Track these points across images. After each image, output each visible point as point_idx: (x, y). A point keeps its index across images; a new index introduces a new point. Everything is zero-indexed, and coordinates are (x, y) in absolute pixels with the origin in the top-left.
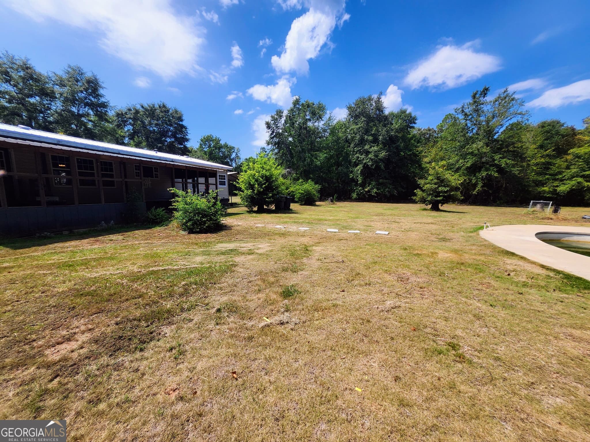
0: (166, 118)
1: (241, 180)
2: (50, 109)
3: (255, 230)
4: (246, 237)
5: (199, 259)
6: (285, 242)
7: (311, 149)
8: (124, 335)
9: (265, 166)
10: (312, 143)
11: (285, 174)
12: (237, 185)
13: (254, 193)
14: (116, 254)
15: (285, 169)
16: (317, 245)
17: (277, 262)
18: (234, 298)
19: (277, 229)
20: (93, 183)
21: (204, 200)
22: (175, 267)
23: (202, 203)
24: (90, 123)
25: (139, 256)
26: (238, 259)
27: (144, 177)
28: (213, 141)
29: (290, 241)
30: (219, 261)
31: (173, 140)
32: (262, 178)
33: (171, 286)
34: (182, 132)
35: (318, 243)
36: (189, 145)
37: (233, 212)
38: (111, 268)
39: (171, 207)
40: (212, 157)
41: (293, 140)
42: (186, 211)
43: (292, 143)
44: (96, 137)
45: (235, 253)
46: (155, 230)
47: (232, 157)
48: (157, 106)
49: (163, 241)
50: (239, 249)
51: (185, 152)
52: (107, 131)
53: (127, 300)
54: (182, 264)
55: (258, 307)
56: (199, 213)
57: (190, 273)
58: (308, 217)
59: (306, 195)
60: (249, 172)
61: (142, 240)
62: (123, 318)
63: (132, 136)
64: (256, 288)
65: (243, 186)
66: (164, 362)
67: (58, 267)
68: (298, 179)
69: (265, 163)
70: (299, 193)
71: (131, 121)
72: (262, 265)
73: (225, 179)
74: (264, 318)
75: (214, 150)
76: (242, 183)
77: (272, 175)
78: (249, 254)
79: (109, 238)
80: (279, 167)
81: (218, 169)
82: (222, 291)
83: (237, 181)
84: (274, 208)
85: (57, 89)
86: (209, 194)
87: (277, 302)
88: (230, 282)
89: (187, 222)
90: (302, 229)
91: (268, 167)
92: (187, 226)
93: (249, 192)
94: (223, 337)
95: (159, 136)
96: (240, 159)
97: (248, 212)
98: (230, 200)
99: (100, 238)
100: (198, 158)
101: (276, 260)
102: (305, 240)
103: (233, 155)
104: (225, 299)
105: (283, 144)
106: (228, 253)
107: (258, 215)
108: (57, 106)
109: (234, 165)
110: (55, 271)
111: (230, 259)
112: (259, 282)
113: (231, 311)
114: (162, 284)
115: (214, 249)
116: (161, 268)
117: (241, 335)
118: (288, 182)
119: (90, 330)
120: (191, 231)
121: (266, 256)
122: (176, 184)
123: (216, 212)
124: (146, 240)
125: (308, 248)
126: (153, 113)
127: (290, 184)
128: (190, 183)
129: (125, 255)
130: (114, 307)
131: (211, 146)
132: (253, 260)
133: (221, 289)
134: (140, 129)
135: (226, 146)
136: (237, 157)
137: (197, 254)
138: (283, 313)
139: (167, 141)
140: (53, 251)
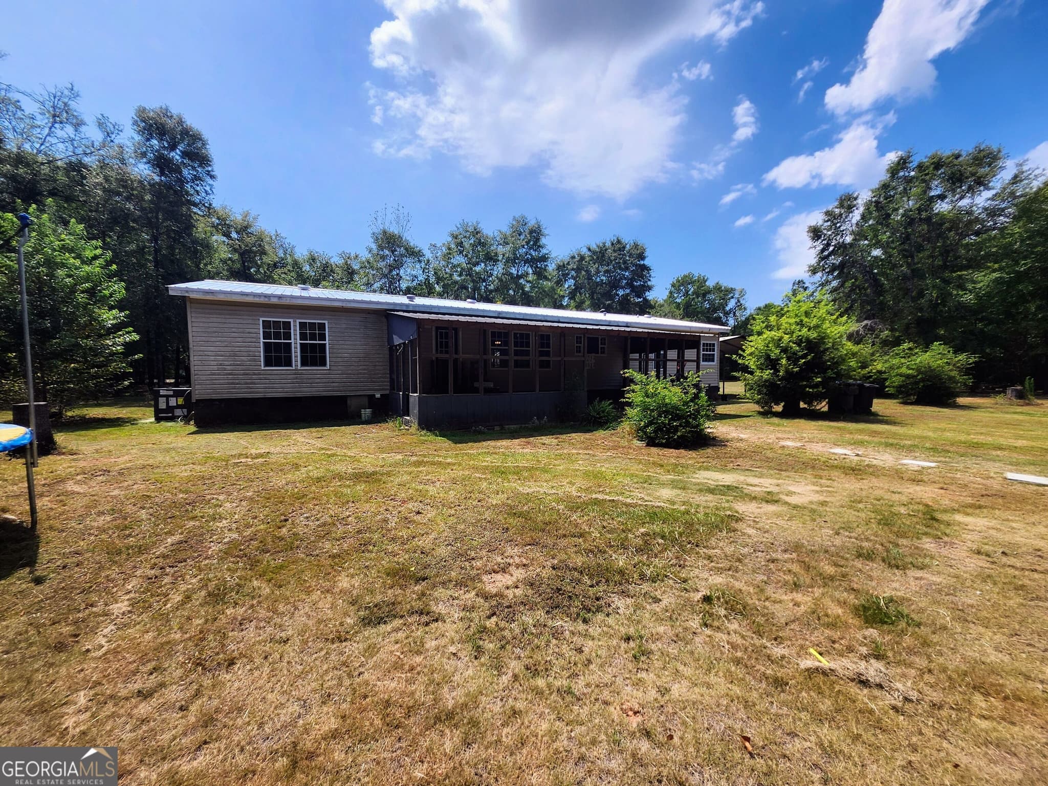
0: (620, 259)
1: (747, 352)
2: (492, 275)
3: (779, 452)
4: (759, 464)
5: (667, 493)
6: (861, 489)
7: (944, 267)
8: (563, 588)
9: (805, 320)
10: (947, 252)
11: (858, 332)
12: (740, 361)
13: (778, 376)
14: (550, 464)
15: (858, 321)
16: (969, 510)
17: (841, 531)
18: (738, 585)
19: (837, 457)
20: (526, 364)
21: (677, 390)
22: (629, 501)
23: (673, 394)
24: (528, 285)
25: (578, 473)
26: (743, 508)
27: (588, 353)
28: (692, 283)
29: (877, 488)
30: (704, 504)
31: (628, 291)
32: (799, 345)
33: (624, 531)
34: (642, 276)
35: (971, 506)
36: (650, 296)
37: (728, 413)
38: (545, 484)
39: (622, 400)
40: (689, 313)
41: (885, 253)
42: (645, 408)
43: (882, 260)
44: (532, 301)
45: (734, 494)
46: (597, 435)
47: (728, 308)
48: (608, 244)
49: (609, 454)
50: (745, 486)
51: (645, 308)
52: (544, 291)
53: (565, 536)
54: (637, 496)
55: (794, 621)
56: (667, 412)
57: (653, 515)
58: (930, 434)
59: (922, 380)
60: (768, 334)
61: (581, 448)
62: (560, 561)
63: (572, 296)
64: (788, 578)
65: (752, 363)
66: (617, 655)
67: (491, 472)
68: (897, 342)
69: (807, 314)
70: (901, 375)
71: (573, 272)
72: (802, 531)
73: (714, 351)
74: (812, 651)
75: (694, 298)
76: (750, 357)
77: (823, 338)
78: (767, 502)
79: (541, 441)
80: (845, 318)
81: (702, 333)
82: (713, 564)
83: (740, 352)
84: (826, 409)
85: (501, 250)
86: (686, 378)
87: (847, 626)
88: (730, 550)
89: (646, 426)
90: (913, 463)
91: (815, 321)
92: (645, 433)
93: (767, 374)
94: (718, 655)
95: (608, 288)
96: (745, 309)
97: (760, 413)
98: (721, 390)
99: (532, 439)
100: (665, 316)
101: (836, 527)
102: (927, 493)
103: (732, 304)
104: (718, 580)
105: (853, 266)
106: (721, 493)
107: (785, 422)
108: (498, 270)
109: (731, 322)
110: (489, 477)
111: (727, 505)
112: (795, 568)
113: (733, 609)
114: (609, 524)
115: (693, 480)
116: (608, 498)
117: (758, 667)
118: (865, 349)
119: (524, 565)
120: (652, 442)
121: (812, 512)
122: (631, 363)
123: (698, 411)
124: (586, 449)
125: (939, 516)
126: (603, 256)
127: (873, 354)
128: (652, 360)
129: (561, 468)
130: (550, 542)
131: (690, 293)
132: (778, 515)
133: (709, 558)
134: (583, 283)
135: (718, 288)
136: (739, 305)
137: (663, 485)
138: (865, 658)
139: (618, 295)
140: (487, 451)
